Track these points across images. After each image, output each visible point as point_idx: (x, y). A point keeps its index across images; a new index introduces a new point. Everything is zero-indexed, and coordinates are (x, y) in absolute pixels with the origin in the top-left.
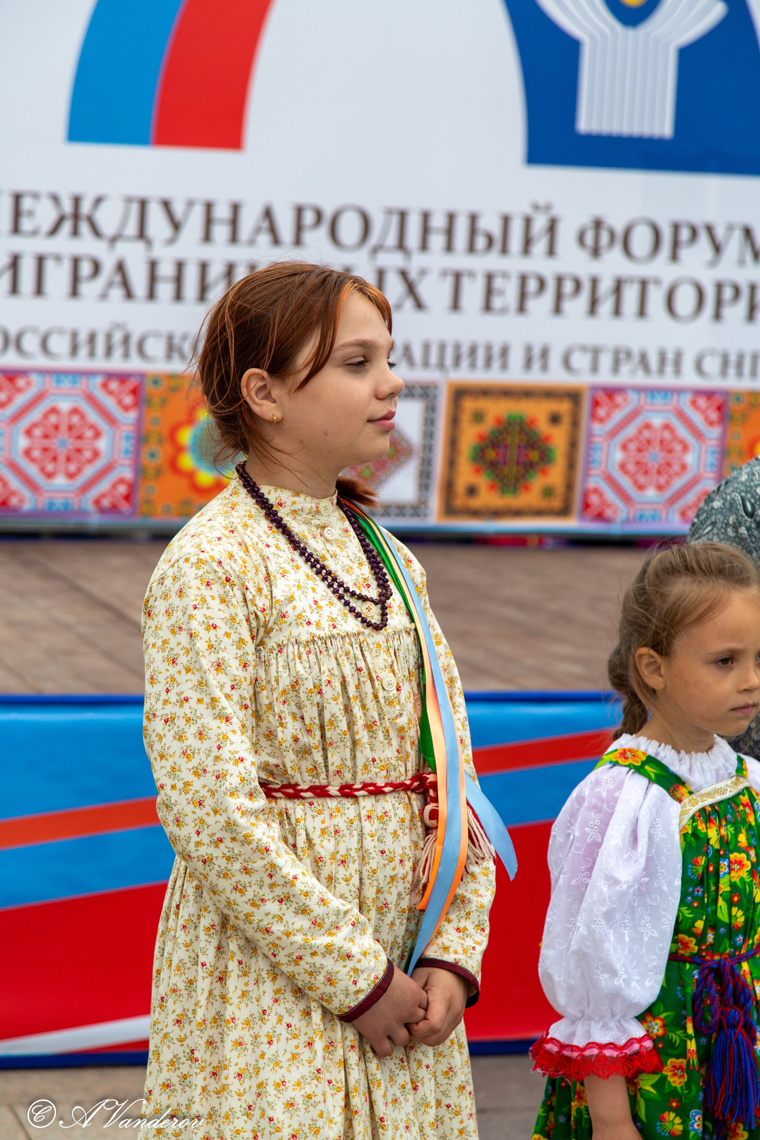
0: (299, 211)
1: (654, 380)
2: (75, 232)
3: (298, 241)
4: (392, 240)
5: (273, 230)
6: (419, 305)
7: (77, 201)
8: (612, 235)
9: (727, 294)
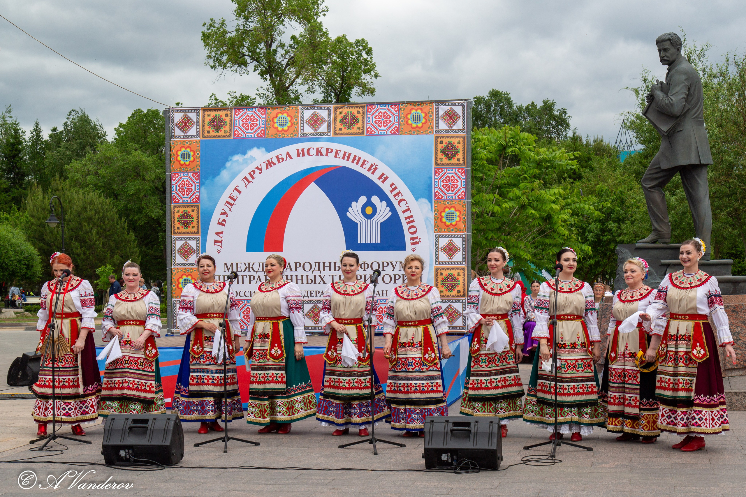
0: (296, 263)
1: (381, 297)
2: (249, 271)
3: (296, 270)
4: (317, 269)
6: (324, 283)
7: (249, 264)
8: (368, 265)
9: (397, 277)
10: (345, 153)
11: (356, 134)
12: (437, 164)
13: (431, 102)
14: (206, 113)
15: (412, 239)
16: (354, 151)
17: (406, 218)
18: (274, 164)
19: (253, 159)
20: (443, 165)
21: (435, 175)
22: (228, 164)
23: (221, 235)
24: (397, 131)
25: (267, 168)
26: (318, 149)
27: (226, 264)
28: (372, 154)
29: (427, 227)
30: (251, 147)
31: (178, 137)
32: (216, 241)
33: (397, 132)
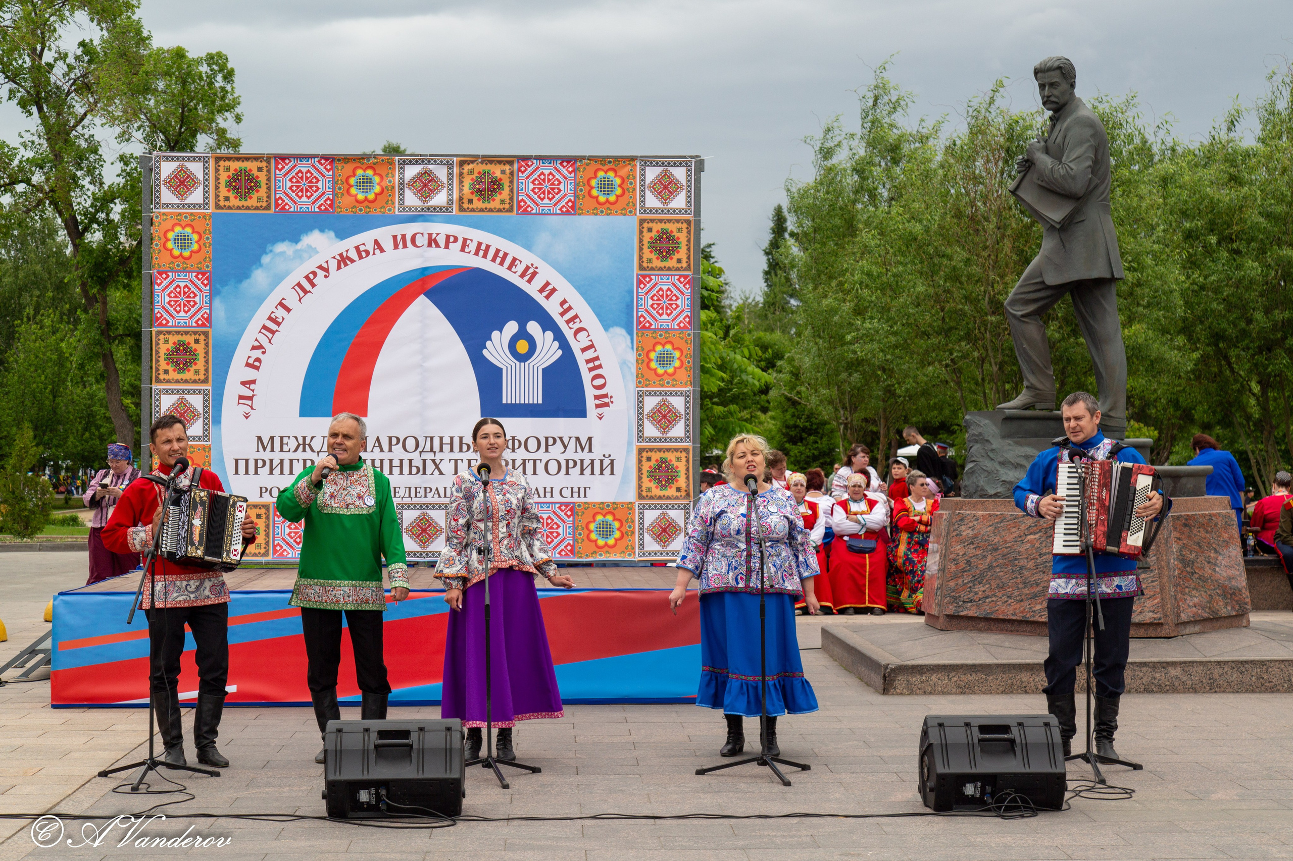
0: (390, 438)
1: (542, 500)
2: (304, 450)
3: (390, 450)
4: (428, 448)
5: (380, 446)
6: (441, 473)
7: (304, 438)
8: (520, 442)
9: (571, 464)
10: (480, 244)
11: (499, 210)
12: (641, 268)
13: (633, 159)
14: (222, 163)
15: (597, 397)
16: (496, 242)
17: (588, 362)
18: (352, 261)
19: (312, 251)
20: (652, 269)
21: (638, 287)
22: (266, 259)
23: (252, 387)
24: (573, 207)
25: (339, 268)
26: (430, 235)
27: (259, 438)
28: (528, 247)
29: (624, 377)
30: (308, 229)
31: (167, 205)
32: (241, 397)
33: (572, 209)
